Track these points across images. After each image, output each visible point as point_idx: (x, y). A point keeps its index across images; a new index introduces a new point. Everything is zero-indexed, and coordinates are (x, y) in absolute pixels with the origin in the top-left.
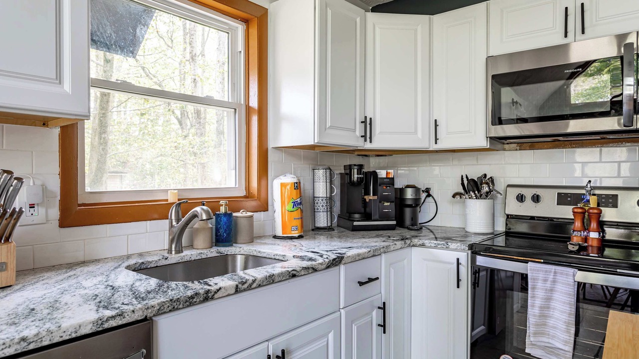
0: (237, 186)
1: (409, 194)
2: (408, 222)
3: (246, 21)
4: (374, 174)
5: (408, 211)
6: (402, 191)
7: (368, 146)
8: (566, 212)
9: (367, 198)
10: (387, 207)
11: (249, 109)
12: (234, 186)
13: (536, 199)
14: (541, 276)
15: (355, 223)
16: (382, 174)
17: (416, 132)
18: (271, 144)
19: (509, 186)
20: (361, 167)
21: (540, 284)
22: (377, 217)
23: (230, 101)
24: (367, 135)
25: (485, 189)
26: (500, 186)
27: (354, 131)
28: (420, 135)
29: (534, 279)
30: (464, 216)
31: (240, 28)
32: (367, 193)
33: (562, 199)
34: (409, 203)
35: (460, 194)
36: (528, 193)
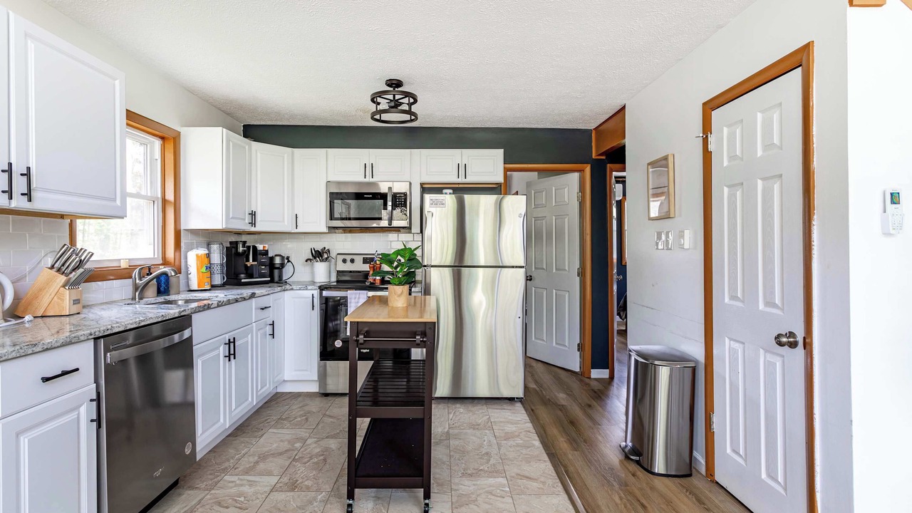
0: (156, 256)
1: (278, 261)
2: (276, 279)
3: (163, 138)
4: (255, 248)
5: (276, 272)
6: (272, 259)
7: (253, 229)
8: (366, 267)
9: (249, 264)
10: (263, 269)
11: (164, 201)
12: (152, 257)
13: (352, 261)
14: (353, 296)
15: (243, 281)
16: (260, 247)
17: (284, 221)
18: (183, 227)
19: (338, 254)
20: (244, 243)
21: (353, 300)
22: (257, 276)
23: (149, 194)
24: (253, 223)
25: (325, 256)
26: (333, 254)
27: (244, 219)
28: (286, 223)
29: (350, 298)
30: (313, 273)
31: (157, 143)
32: (248, 260)
33: (365, 261)
34: (277, 266)
35: (310, 260)
36: (348, 258)
